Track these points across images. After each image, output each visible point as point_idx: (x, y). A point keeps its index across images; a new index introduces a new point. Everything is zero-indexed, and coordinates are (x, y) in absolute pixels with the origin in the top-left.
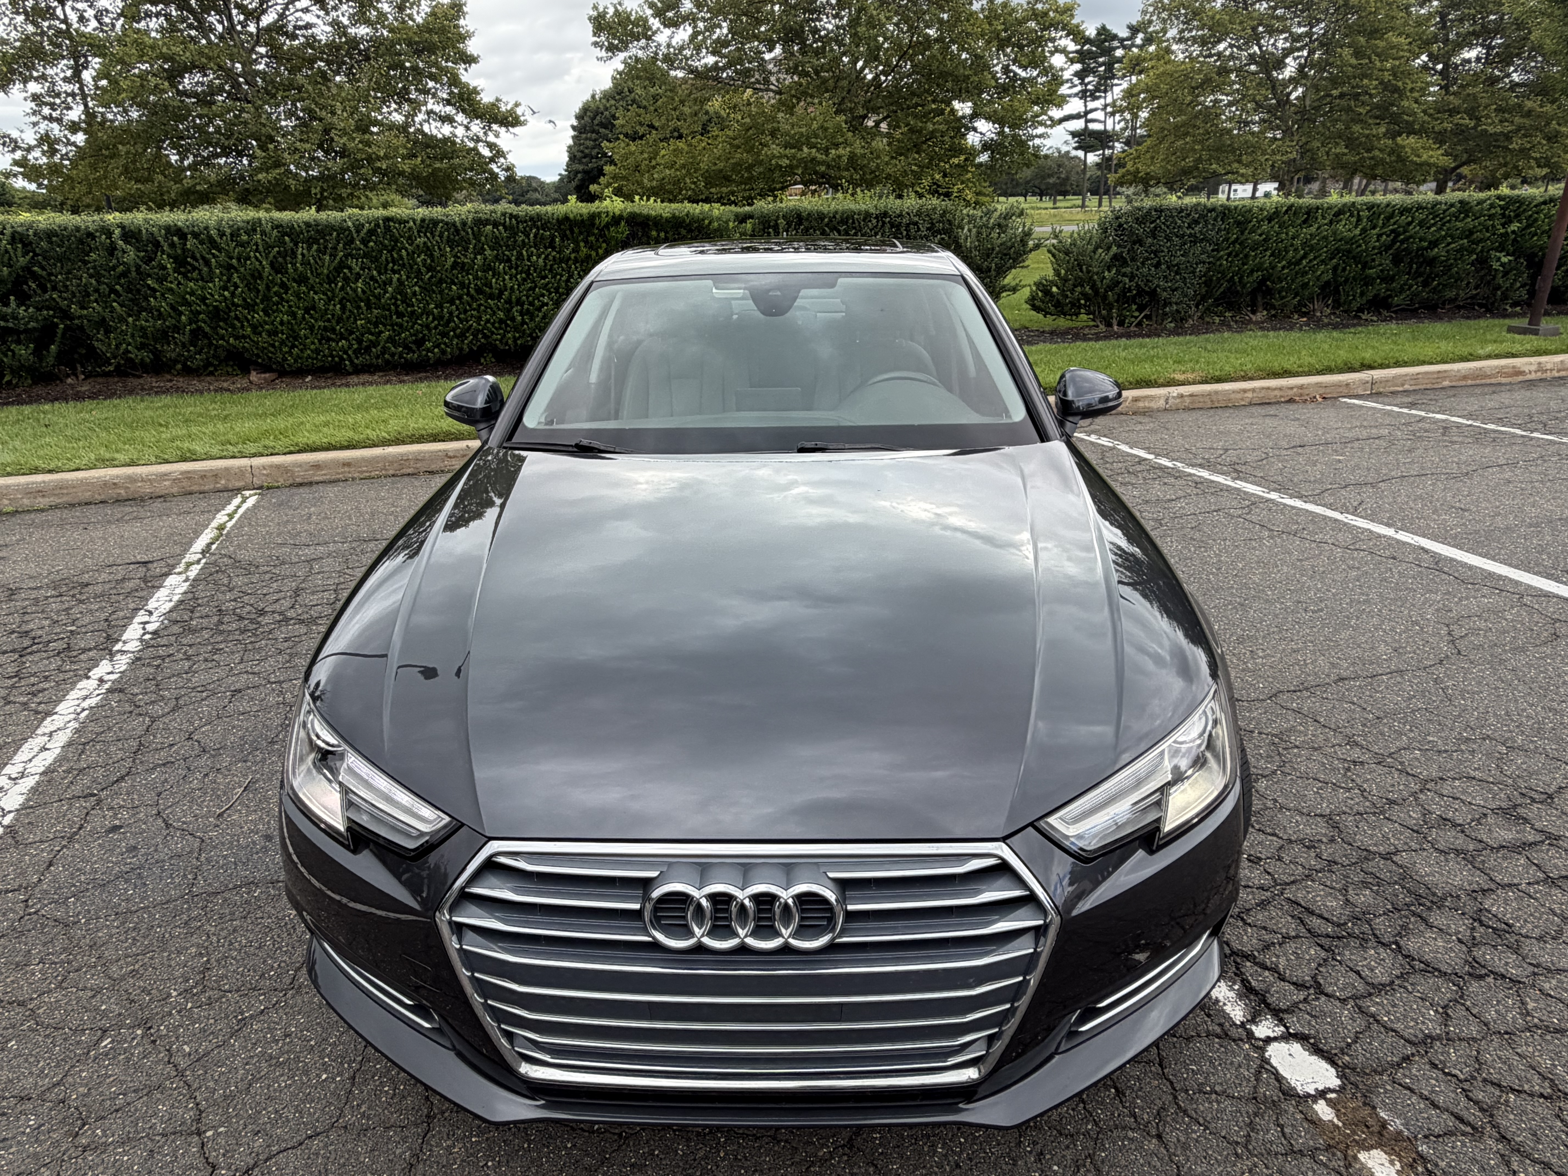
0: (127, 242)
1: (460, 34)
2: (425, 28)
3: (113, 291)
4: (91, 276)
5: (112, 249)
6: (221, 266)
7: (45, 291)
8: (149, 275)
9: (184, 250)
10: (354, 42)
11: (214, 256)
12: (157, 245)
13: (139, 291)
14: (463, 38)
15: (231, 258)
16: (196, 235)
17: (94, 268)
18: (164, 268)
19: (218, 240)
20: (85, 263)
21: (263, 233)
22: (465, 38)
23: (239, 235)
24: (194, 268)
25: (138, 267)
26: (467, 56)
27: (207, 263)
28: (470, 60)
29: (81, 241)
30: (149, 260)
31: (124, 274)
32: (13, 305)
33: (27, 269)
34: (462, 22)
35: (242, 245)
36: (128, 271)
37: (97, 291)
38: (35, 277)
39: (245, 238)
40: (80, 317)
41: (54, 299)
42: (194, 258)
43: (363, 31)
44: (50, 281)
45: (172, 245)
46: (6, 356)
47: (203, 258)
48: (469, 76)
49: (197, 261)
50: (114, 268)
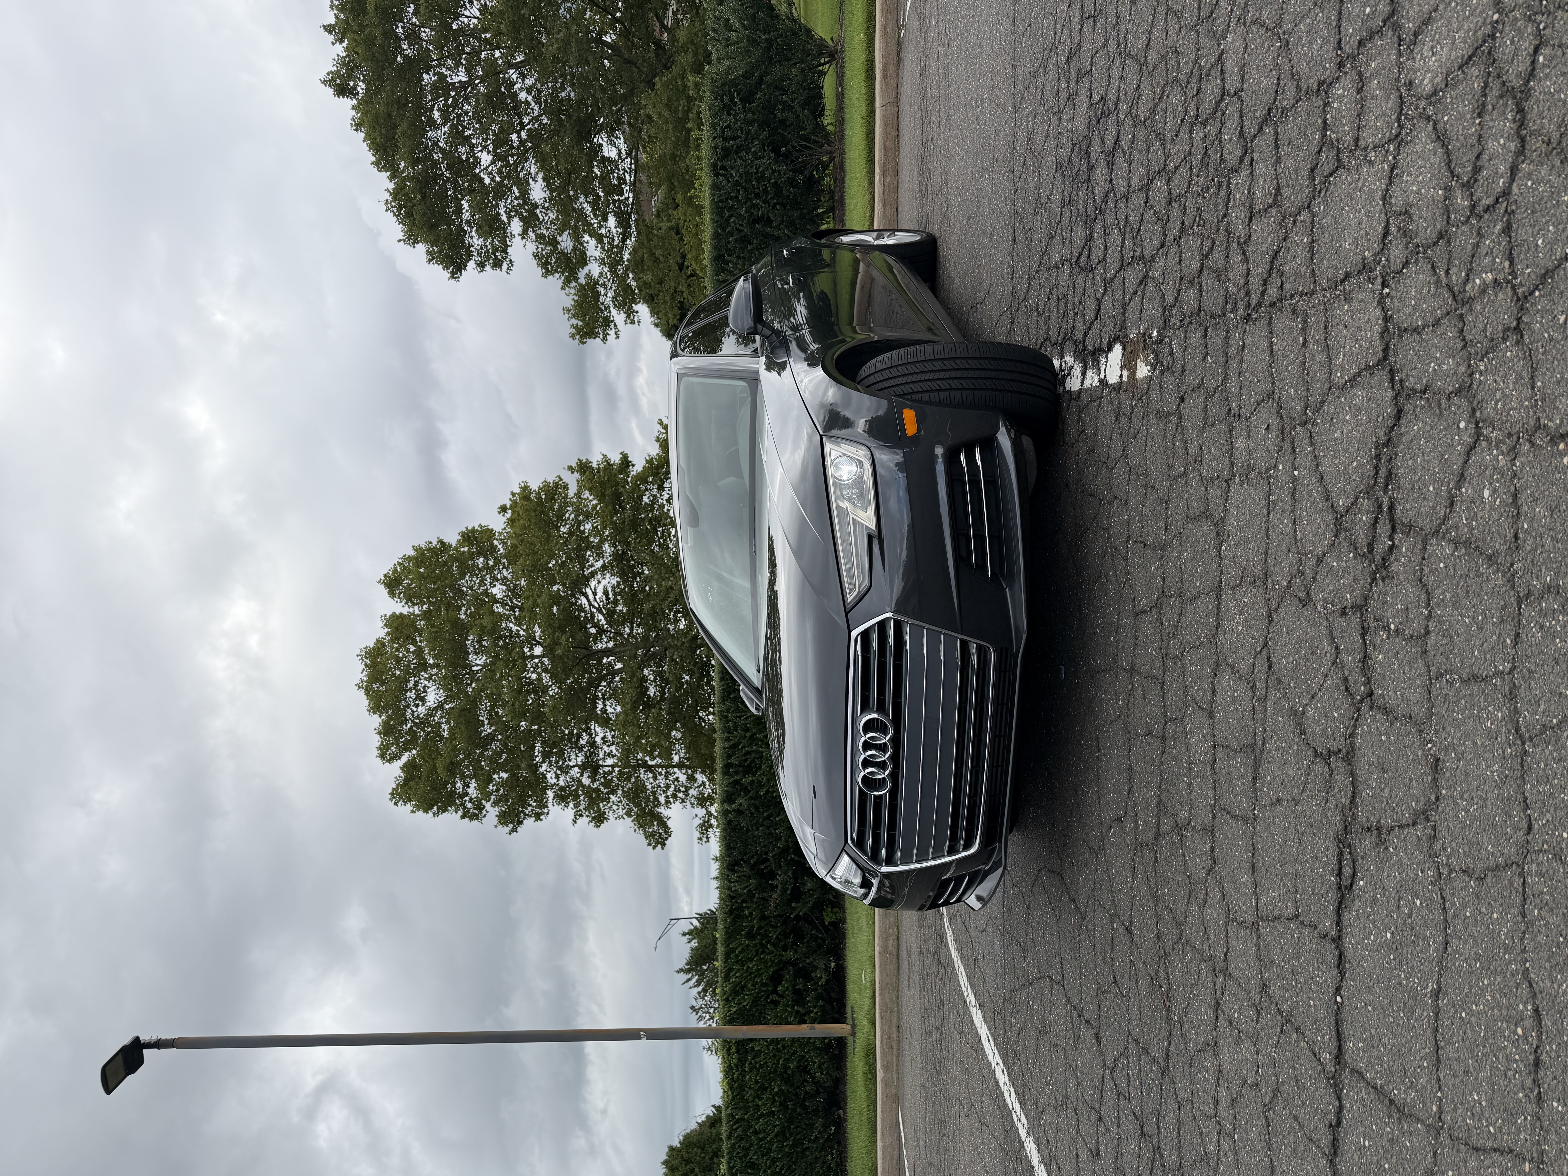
0: (734, 802)
1: (605, 469)
2: (601, 497)
3: (768, 817)
4: (758, 829)
5: (739, 812)
6: (751, 744)
7: (768, 860)
8: (758, 792)
9: (740, 766)
10: (617, 556)
11: (743, 747)
12: (736, 782)
13: (769, 801)
14: (609, 464)
15: (746, 737)
16: (729, 756)
17: (752, 825)
18: (753, 781)
19: (732, 742)
20: (748, 831)
21: (728, 711)
22: (608, 464)
23: (729, 728)
24: (753, 761)
25: (751, 798)
26: (622, 464)
27: (748, 753)
28: (626, 463)
29: (734, 829)
30: (747, 791)
31: (757, 808)
32: (775, 883)
33: (752, 867)
34: (595, 465)
35: (736, 727)
36: (754, 805)
37: (768, 828)
38: (757, 863)
39: (731, 724)
40: (787, 842)
41: (774, 856)
42: (745, 761)
43: (607, 548)
44: (761, 855)
45: (736, 773)
46: (813, 895)
47: (745, 754)
48: (639, 465)
49: (747, 759)
50: (752, 814)
